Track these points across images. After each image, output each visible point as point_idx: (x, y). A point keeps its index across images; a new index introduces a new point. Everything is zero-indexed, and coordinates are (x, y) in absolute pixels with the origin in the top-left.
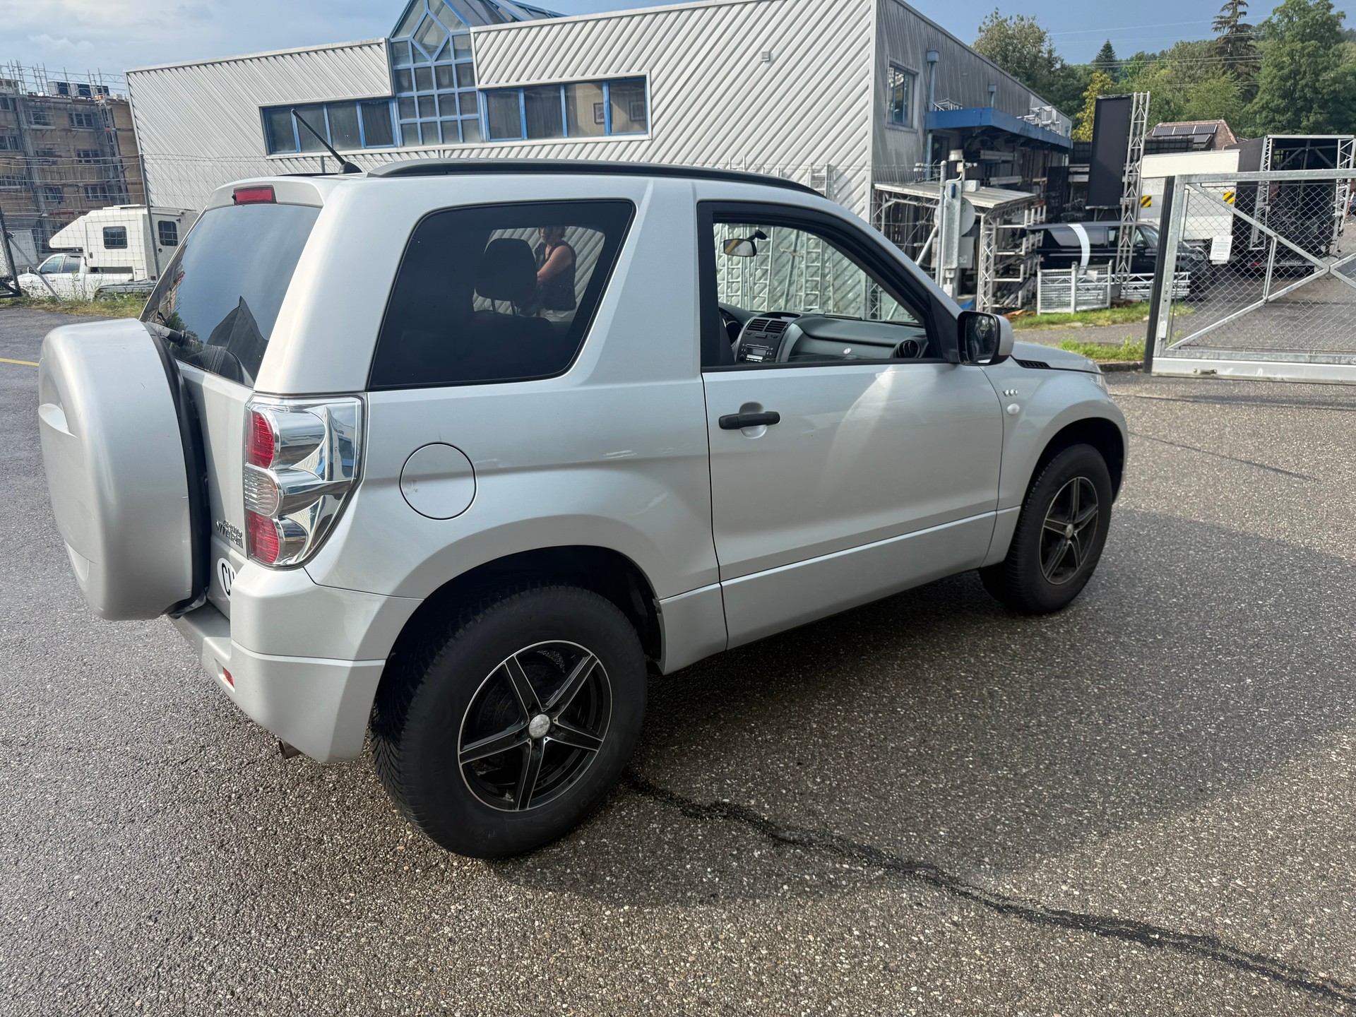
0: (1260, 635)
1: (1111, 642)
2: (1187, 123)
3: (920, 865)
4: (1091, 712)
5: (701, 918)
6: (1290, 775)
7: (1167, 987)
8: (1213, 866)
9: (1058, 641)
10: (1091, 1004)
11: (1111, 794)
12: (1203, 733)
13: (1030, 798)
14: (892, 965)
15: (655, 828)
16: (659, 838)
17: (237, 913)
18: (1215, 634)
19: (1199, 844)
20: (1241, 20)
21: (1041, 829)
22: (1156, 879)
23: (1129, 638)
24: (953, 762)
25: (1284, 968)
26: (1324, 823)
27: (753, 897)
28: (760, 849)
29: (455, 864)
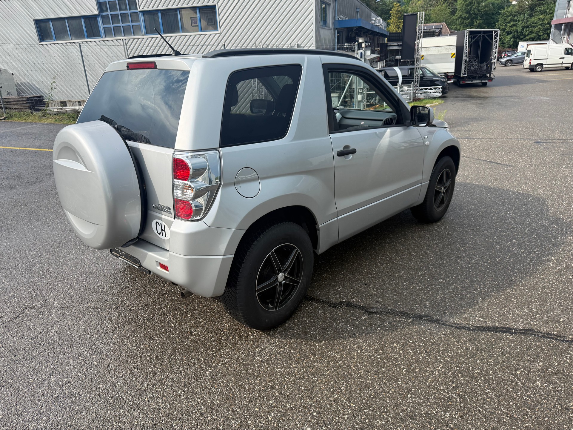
0: (512, 224)
1: (461, 231)
3: (424, 316)
4: (464, 257)
5: (353, 343)
6: (539, 272)
7: (523, 347)
8: (524, 306)
9: (443, 232)
10: (500, 355)
11: (481, 285)
12: (505, 261)
13: (454, 289)
14: (428, 351)
15: (322, 313)
16: (324, 316)
17: (170, 362)
18: (497, 225)
19: (517, 299)
21: (461, 299)
22: (507, 312)
23: (467, 229)
24: (421, 279)
25: (558, 336)
26: (555, 288)
27: (368, 333)
28: (364, 316)
29: (250, 334)
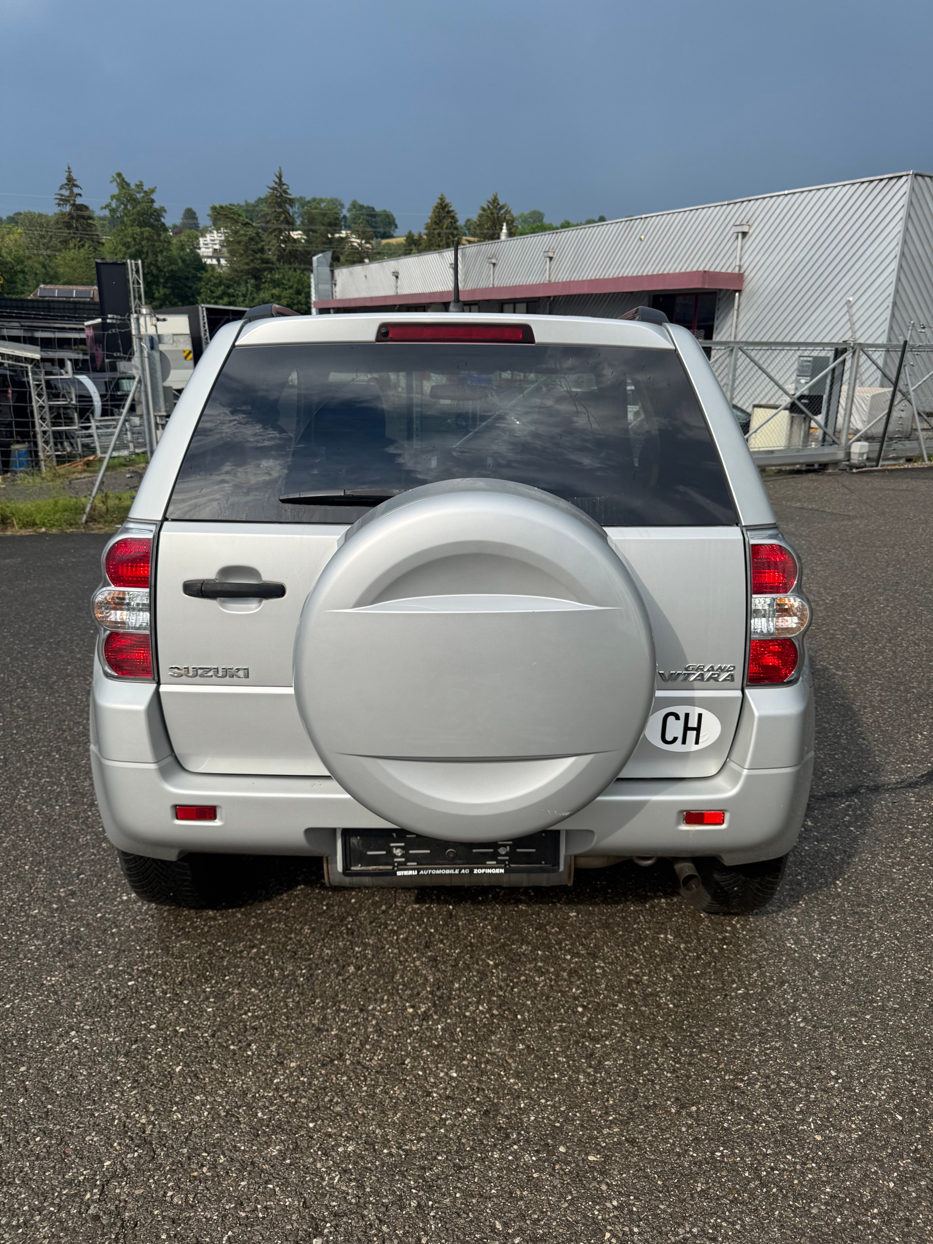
2: (66, 287)
20: (79, 201)
